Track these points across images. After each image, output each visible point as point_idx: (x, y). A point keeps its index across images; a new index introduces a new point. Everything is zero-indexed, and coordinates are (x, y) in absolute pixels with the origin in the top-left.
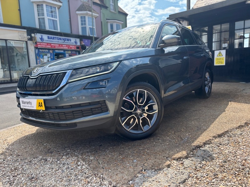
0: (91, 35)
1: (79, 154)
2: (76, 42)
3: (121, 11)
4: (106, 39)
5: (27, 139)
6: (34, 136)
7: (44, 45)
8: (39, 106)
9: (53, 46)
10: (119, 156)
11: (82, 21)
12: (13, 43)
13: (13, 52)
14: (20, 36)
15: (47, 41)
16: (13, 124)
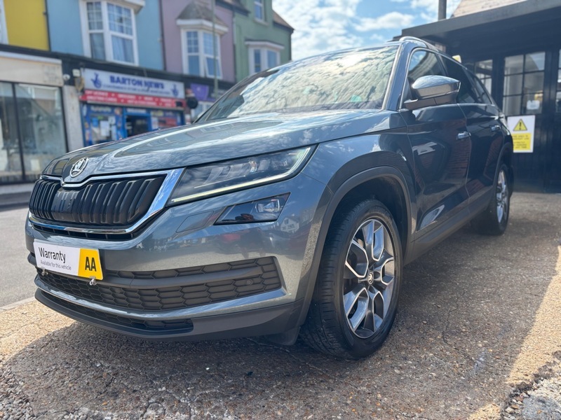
0: (210, 73)
1: (191, 402)
2: (175, 92)
3: (279, 21)
4: (251, 89)
5: (53, 342)
6: (70, 333)
7: (101, 96)
8: (87, 266)
9: (121, 99)
10: (307, 415)
11: (189, 42)
12: (31, 90)
13: (30, 112)
14: (47, 74)
15: (109, 86)
16: (20, 295)
